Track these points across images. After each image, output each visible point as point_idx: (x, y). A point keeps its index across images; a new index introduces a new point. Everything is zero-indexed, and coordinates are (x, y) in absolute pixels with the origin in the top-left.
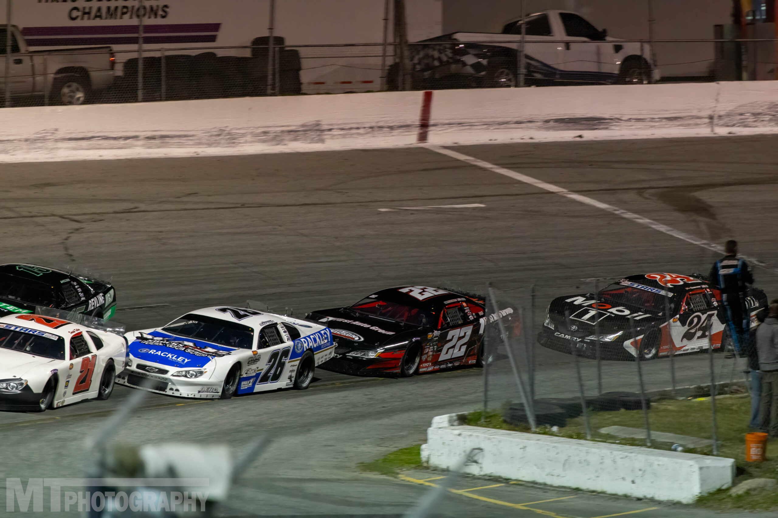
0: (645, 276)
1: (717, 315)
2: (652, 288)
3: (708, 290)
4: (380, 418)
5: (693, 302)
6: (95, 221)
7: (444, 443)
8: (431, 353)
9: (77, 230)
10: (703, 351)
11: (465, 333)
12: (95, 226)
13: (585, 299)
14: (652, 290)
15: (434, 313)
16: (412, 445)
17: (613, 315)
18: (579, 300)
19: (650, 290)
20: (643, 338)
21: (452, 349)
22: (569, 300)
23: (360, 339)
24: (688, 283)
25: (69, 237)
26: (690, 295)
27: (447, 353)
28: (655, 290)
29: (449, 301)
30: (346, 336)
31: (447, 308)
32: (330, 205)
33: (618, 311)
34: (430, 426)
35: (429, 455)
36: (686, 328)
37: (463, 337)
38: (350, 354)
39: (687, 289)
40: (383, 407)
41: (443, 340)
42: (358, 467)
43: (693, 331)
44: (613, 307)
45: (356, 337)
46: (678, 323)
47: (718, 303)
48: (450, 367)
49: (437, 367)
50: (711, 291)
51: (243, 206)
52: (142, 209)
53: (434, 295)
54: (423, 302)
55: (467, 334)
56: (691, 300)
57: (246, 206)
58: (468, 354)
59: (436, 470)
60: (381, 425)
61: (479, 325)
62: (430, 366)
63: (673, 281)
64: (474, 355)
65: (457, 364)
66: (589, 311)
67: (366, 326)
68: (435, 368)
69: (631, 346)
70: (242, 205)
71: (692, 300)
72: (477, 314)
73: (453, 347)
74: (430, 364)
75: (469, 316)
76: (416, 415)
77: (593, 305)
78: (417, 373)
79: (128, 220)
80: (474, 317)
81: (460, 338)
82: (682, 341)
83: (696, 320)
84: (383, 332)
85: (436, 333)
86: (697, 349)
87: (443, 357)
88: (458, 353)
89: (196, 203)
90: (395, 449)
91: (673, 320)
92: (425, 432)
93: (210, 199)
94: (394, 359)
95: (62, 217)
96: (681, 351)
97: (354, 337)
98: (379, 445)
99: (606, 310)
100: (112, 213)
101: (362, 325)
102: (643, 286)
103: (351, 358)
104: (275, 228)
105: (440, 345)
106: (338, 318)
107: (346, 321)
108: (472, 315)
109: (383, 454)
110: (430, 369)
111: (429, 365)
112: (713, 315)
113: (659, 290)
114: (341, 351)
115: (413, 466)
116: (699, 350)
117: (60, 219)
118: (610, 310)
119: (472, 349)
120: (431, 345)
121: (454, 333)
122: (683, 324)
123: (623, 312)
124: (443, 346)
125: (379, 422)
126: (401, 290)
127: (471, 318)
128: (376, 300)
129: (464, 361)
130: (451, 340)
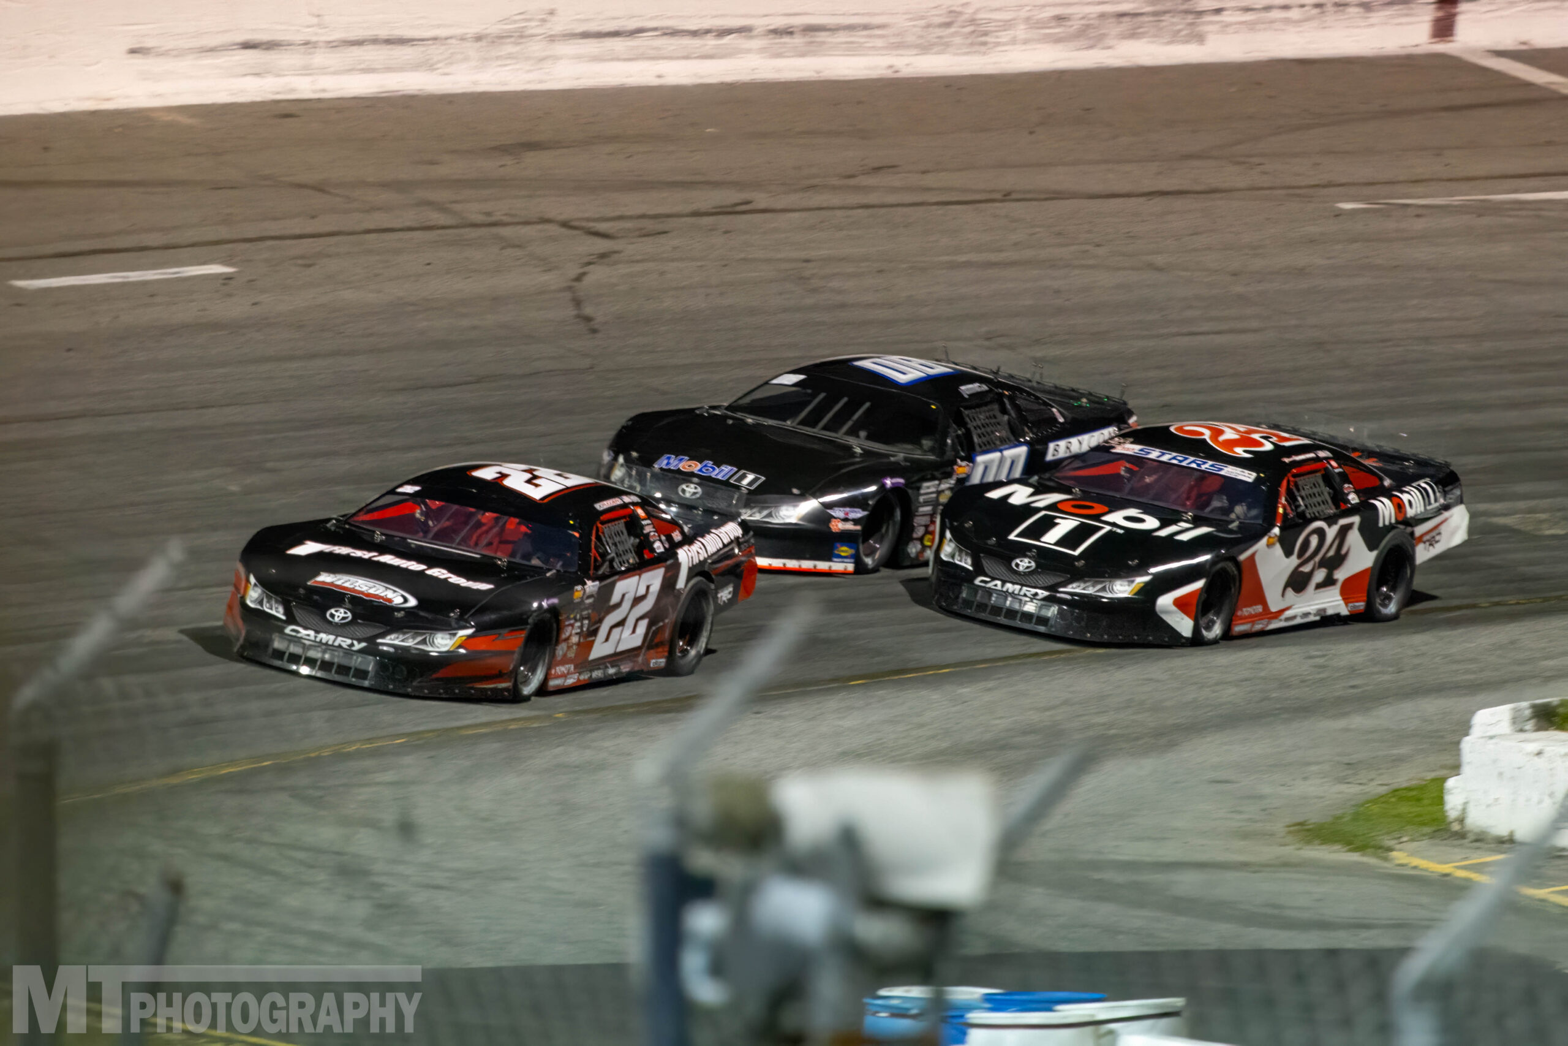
0: (1172, 429)
1: (1361, 530)
2: (1199, 460)
3: (1334, 463)
4: (1345, 715)
5: (1303, 493)
6: (645, 236)
7: (1500, 775)
8: (575, 639)
9: (603, 256)
10: (1327, 621)
11: (648, 587)
12: (648, 246)
13: (1030, 490)
14: (1199, 465)
15: (577, 535)
16: (1422, 779)
17: (1119, 531)
18: (1021, 495)
19: (1194, 465)
20: (1202, 590)
21: (619, 629)
22: (995, 494)
23: (406, 600)
24: (1284, 446)
25: (584, 274)
26: (1295, 476)
27: (607, 640)
28: (1208, 465)
29: (605, 502)
30: (369, 595)
31: (603, 523)
32: (1218, 195)
33: (1127, 518)
34: (1467, 734)
35: (1466, 803)
36: (1294, 561)
37: (643, 598)
38: (387, 640)
39: (1287, 460)
40: (1353, 687)
41: (603, 604)
42: (1290, 832)
43: (1306, 569)
44: (1112, 510)
45: (396, 596)
46: (1278, 550)
47: (1359, 497)
48: (611, 675)
49: (585, 677)
50: (1340, 466)
51: (1007, 196)
52: (762, 205)
53: (564, 487)
54: (541, 504)
55: (652, 589)
56: (1298, 490)
57: (1014, 196)
58: (651, 643)
59: (1482, 840)
60: (1346, 730)
61: (677, 565)
62: (572, 674)
63: (1244, 441)
64: (660, 644)
65: (625, 668)
66: (1057, 521)
68: (582, 677)
69: (1174, 608)
70: (1005, 195)
71: (1301, 488)
72: (670, 538)
73: (621, 623)
74: (572, 667)
75: (654, 542)
76: (1431, 706)
77: (1059, 506)
78: (543, 690)
79: (726, 232)
80: (664, 547)
81: (638, 600)
82: (1283, 595)
83: (1314, 541)
85: (591, 586)
86: (1315, 615)
87: (600, 649)
88: (631, 638)
89: (894, 190)
90: (1383, 790)
91: (1268, 541)
92: (1455, 748)
93: (930, 180)
94: (499, 654)
95: (565, 224)
96: (1281, 620)
97: (390, 594)
98: (1342, 780)
99: (1096, 518)
100: (687, 215)
102: (1174, 454)
103: (392, 650)
104: (1087, 251)
105: (595, 617)
106: (335, 544)
107: (359, 553)
108: (660, 540)
109: (1353, 803)
110: (570, 681)
111: (569, 671)
112: (1350, 526)
113: (1219, 465)
114: (362, 631)
115: (1427, 830)
116: (1318, 618)
117: (563, 230)
118: (1107, 518)
119: (658, 629)
120: (578, 617)
121: (627, 587)
122: (1288, 553)
123: (1142, 521)
124: (600, 620)
125: (1341, 723)
127: (659, 548)
128: (419, 499)
129: (640, 659)
130: (618, 605)
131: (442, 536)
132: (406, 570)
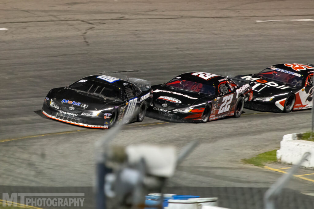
0: (285, 65)
2: (289, 72)
4: (255, 135)
6: (101, 24)
7: (289, 150)
8: (215, 110)
9: (91, 28)
11: (230, 98)
12: (101, 26)
13: (251, 77)
15: (215, 87)
16: (272, 150)
17: (269, 87)
18: (249, 78)
20: (286, 100)
21: (224, 107)
22: (243, 78)
23: (179, 102)
24: (308, 69)
26: (310, 76)
27: (222, 109)
28: (291, 73)
29: (221, 80)
30: (171, 101)
31: (220, 84)
32: (229, 18)
33: (271, 84)
34: (282, 140)
35: (281, 156)
37: (229, 100)
38: (175, 110)
39: (308, 72)
41: (221, 102)
42: (242, 161)
43: (312, 96)
44: (268, 82)
45: (177, 101)
46: (305, 92)
48: (223, 117)
49: (217, 117)
52: (127, 18)
53: (212, 77)
54: (207, 81)
55: (231, 98)
56: (311, 79)
58: (231, 110)
59: (285, 164)
61: (236, 93)
62: (214, 117)
64: (233, 110)
65: (225, 115)
67: (180, 94)
69: (279, 104)
72: (234, 88)
73: (224, 106)
74: (214, 115)
76: (274, 134)
77: (257, 81)
78: (208, 121)
79: (119, 24)
81: (228, 101)
82: (306, 102)
84: (191, 98)
85: (218, 98)
87: (220, 112)
88: (227, 109)
90: (263, 152)
91: (302, 90)
92: (279, 143)
94: (199, 113)
96: (305, 107)
97: (175, 100)
98: (254, 150)
99: (264, 83)
100: (110, 20)
101: (178, 94)
102: (284, 70)
103: (176, 113)
105: (219, 105)
106: (163, 90)
107: (168, 92)
108: (232, 88)
109: (256, 155)
110: (214, 119)
113: (293, 73)
114: (170, 109)
115: (273, 161)
117: (82, 22)
118: (267, 84)
119: (233, 107)
120: (216, 105)
121: (226, 98)
122: (307, 92)
123: (274, 84)
124: (220, 105)
126: (193, 74)
128: (180, 80)
129: (228, 114)
130: (224, 102)
131: (186, 88)
132: (179, 95)
